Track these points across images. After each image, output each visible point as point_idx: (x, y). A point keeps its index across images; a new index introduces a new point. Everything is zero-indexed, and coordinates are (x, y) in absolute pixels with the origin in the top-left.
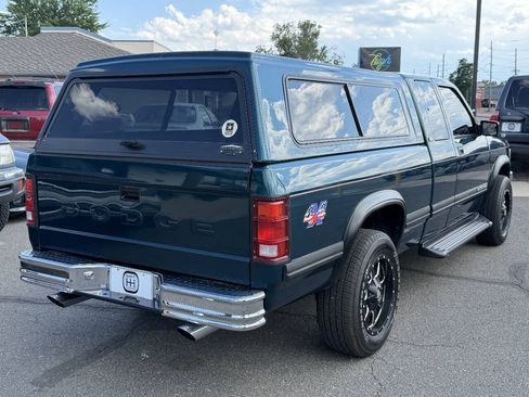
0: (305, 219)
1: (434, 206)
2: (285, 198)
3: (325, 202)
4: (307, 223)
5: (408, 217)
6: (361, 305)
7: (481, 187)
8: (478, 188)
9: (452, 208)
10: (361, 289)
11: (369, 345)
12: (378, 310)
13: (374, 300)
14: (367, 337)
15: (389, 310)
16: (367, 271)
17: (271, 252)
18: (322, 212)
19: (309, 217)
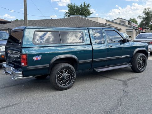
1: (94, 59)
2: (26, 54)
3: (41, 56)
4: (34, 60)
5: (80, 61)
6: (56, 78)
7: (124, 56)
8: (122, 56)
9: (107, 60)
10: (56, 75)
11: (60, 87)
12: (67, 81)
13: (63, 78)
14: (60, 85)
15: (70, 81)
16: (58, 71)
17: (23, 64)
18: (40, 58)
19: (35, 58)
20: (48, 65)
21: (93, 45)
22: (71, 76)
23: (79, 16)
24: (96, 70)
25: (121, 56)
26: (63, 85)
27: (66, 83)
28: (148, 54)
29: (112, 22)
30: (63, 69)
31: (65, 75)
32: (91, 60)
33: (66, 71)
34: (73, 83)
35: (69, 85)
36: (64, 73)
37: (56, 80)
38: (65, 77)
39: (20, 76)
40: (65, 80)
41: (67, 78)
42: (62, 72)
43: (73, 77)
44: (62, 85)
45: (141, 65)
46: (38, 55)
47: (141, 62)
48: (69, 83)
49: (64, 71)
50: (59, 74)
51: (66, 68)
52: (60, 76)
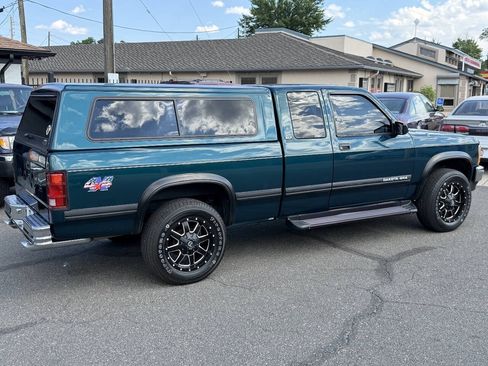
0: (85, 187)
1: (288, 189)
2: (63, 172)
3: (112, 177)
4: (88, 189)
5: (238, 194)
6: (160, 247)
7: (392, 179)
8: (385, 179)
9: (332, 192)
10: (160, 237)
11: (173, 275)
12: (198, 256)
13: (184, 247)
14: (171, 270)
15: (207, 257)
16: (168, 226)
17: (53, 203)
18: (107, 183)
19: (91, 185)
20: (136, 205)
21: (284, 141)
22: (210, 242)
23: (284, 31)
24: (294, 222)
25: (380, 179)
26: (183, 270)
27: (192, 263)
28: (475, 170)
29: (391, 51)
30: (182, 218)
31: (189, 236)
32: (280, 189)
33: (192, 225)
34: (214, 262)
35: (204, 268)
36: (187, 231)
37: (160, 252)
38: (190, 244)
39: (44, 238)
40: (191, 252)
41: (197, 248)
42: (179, 229)
43: (218, 245)
44: (179, 269)
45: (448, 206)
46: (102, 174)
47: (452, 196)
48: (201, 264)
49: (186, 224)
50: (168, 233)
51: (192, 214)
52: (172, 242)
